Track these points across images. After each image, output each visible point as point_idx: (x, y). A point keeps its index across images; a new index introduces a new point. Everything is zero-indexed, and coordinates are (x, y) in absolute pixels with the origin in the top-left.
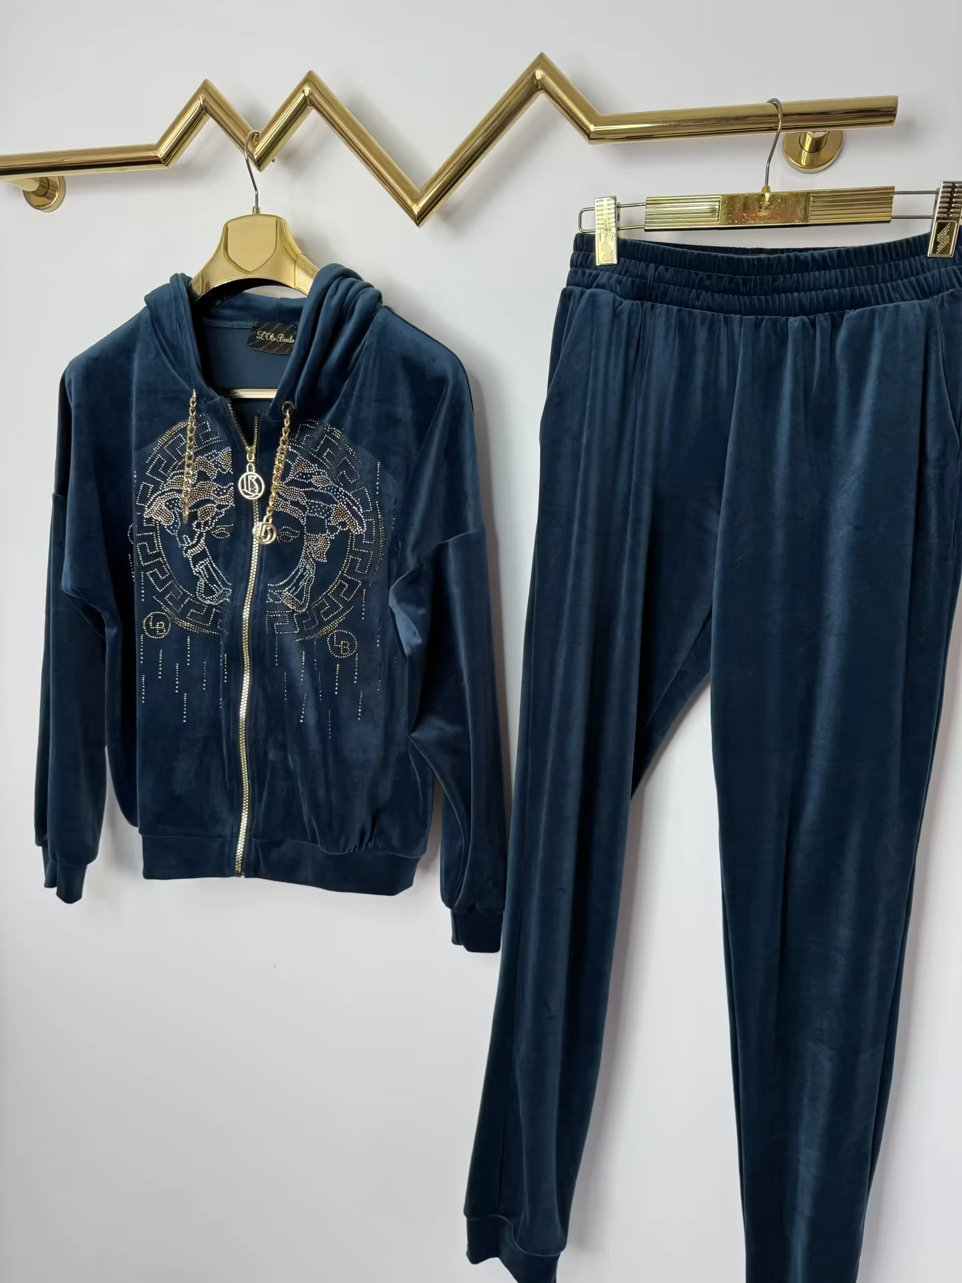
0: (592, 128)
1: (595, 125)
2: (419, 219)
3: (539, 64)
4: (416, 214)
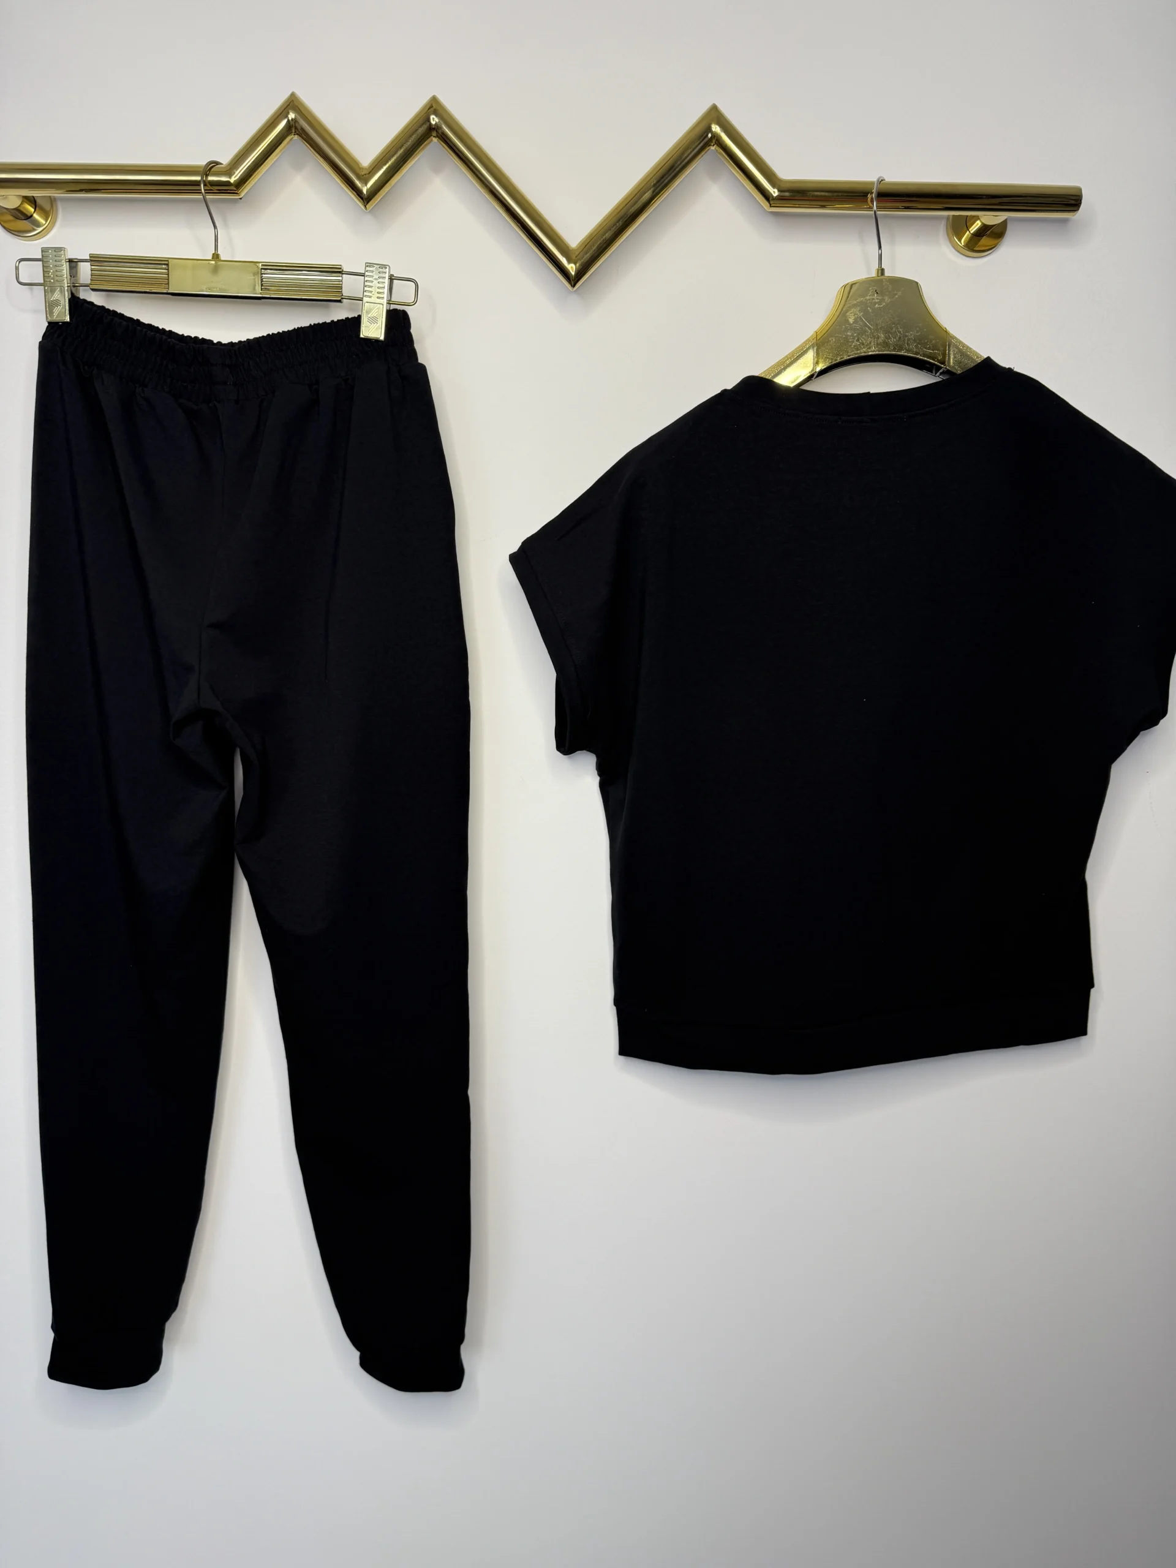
0: (774, 192)
1: (780, 189)
3: (712, 116)
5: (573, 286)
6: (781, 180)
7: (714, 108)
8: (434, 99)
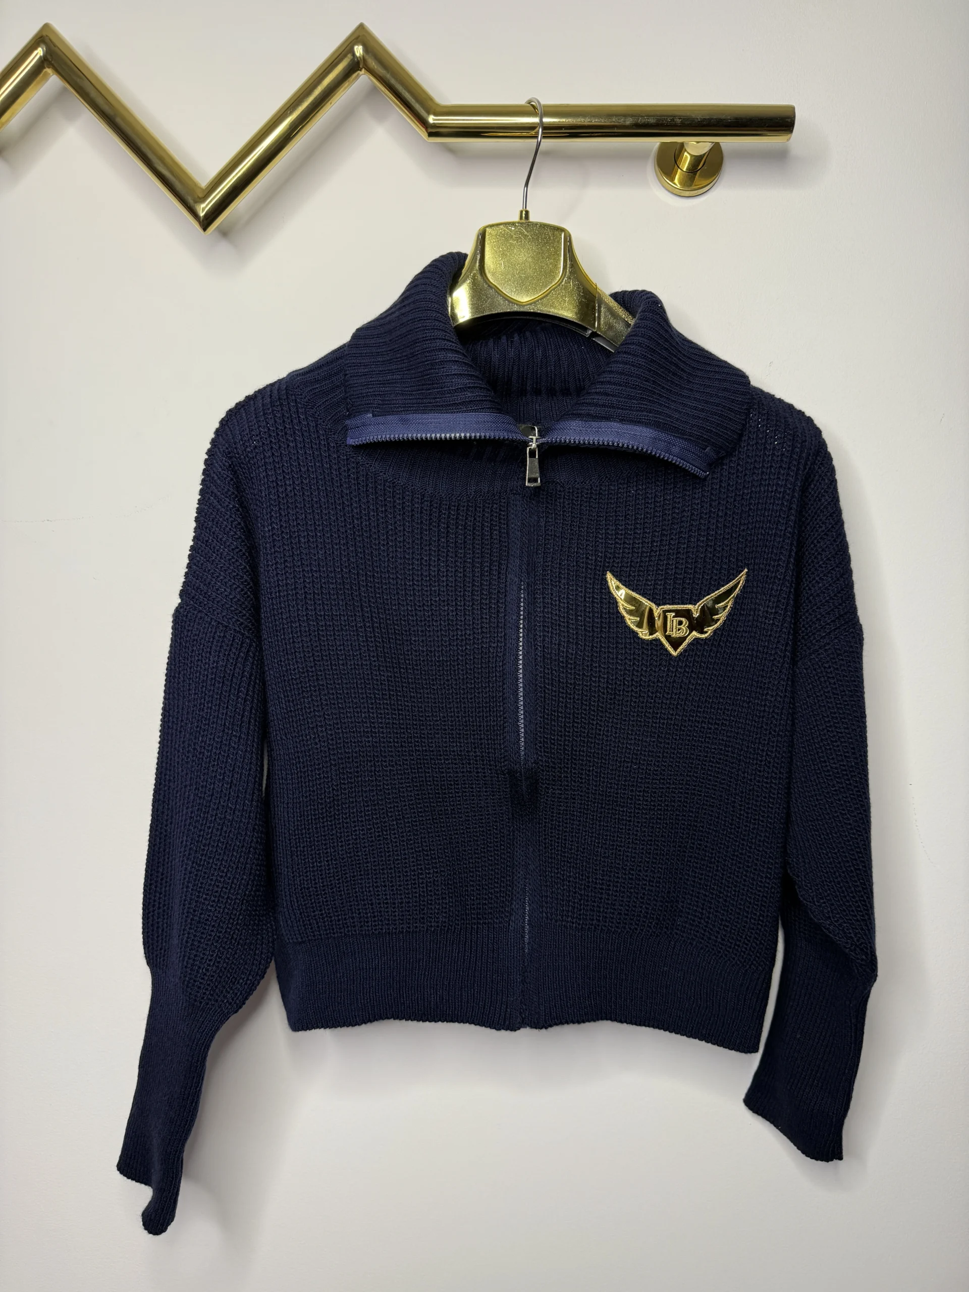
0: (431, 119)
1: (435, 114)
2: (206, 222)
3: (357, 38)
4: (202, 214)
5: (205, 229)
6: (438, 105)
7: (361, 27)
8: (46, 26)
